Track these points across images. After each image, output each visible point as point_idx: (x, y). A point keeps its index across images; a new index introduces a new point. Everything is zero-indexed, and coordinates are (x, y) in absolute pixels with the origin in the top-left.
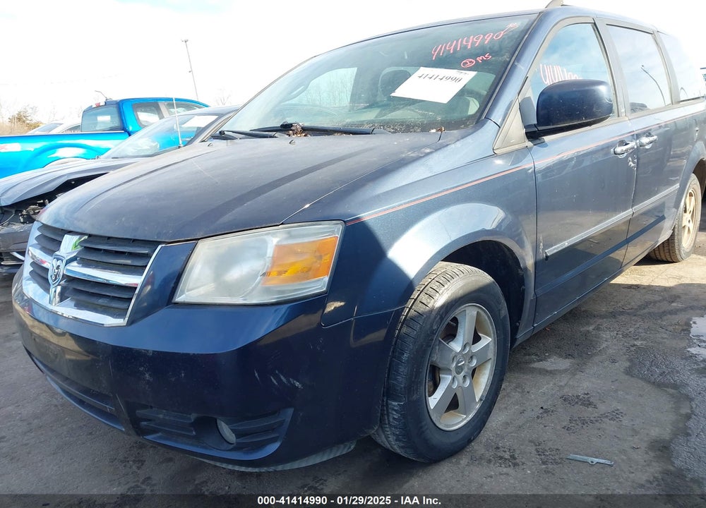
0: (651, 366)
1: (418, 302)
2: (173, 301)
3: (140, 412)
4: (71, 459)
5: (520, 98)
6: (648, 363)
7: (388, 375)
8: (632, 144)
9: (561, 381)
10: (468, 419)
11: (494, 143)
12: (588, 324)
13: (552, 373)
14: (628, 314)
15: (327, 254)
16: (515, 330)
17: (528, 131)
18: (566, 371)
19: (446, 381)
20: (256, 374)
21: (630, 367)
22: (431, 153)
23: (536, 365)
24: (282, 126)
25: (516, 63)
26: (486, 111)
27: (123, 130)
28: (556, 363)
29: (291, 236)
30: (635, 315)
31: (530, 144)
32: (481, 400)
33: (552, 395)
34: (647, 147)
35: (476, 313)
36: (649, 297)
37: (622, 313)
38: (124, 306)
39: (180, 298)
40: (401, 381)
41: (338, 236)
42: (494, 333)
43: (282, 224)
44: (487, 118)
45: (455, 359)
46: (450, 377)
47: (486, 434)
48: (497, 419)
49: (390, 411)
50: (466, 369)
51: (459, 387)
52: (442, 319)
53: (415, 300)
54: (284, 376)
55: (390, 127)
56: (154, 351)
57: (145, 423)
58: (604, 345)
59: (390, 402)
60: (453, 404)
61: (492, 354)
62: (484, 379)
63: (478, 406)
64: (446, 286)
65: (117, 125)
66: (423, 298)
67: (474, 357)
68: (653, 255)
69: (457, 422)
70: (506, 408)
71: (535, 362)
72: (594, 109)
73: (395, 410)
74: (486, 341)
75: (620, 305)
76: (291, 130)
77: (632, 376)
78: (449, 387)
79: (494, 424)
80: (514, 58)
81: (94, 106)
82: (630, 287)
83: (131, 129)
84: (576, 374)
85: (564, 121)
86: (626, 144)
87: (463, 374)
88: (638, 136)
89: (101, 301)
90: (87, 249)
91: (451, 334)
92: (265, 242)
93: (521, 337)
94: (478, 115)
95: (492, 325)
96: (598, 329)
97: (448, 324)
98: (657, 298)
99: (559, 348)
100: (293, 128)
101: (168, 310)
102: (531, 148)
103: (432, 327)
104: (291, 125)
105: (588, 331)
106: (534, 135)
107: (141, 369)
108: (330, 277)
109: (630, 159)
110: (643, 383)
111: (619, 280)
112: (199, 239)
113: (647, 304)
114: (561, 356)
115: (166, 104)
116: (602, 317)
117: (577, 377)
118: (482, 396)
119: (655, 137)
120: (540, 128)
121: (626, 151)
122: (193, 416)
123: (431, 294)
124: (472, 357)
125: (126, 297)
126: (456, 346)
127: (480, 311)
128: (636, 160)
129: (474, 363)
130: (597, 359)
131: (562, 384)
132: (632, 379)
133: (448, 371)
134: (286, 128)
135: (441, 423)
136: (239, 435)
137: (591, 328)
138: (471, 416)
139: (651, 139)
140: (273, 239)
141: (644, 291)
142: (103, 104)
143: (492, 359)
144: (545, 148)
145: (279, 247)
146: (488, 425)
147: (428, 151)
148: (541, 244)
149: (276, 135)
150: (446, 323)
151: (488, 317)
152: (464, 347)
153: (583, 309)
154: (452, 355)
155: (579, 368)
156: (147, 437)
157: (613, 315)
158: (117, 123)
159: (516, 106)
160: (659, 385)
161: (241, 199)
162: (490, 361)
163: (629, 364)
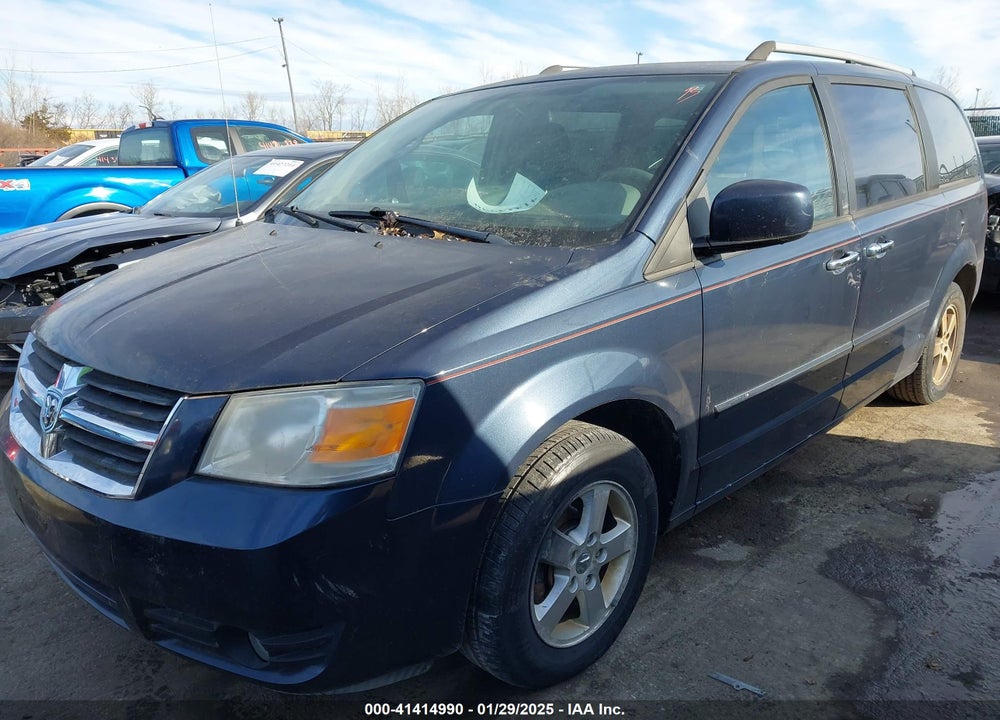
0: (855, 563)
1: (525, 481)
2: (196, 472)
3: (148, 612)
4: (67, 653)
5: (689, 201)
6: (852, 558)
7: (480, 579)
8: (853, 255)
9: (730, 579)
10: (592, 631)
11: (645, 265)
12: (784, 493)
13: (721, 566)
14: (842, 481)
15: (398, 423)
16: (666, 511)
17: (698, 246)
18: (741, 562)
19: (562, 581)
20: (296, 580)
21: (827, 563)
22: (554, 282)
23: (703, 552)
24: (372, 212)
25: (688, 151)
26: (638, 221)
27: (176, 164)
28: (731, 551)
29: (351, 397)
30: (850, 484)
31: (698, 264)
32: (612, 605)
33: (716, 599)
34: (878, 257)
35: (608, 492)
36: (874, 457)
37: (834, 479)
38: (135, 472)
39: (205, 468)
40: (495, 586)
41: (415, 397)
42: (634, 516)
43: (340, 381)
44: (639, 231)
45: (576, 555)
46: (567, 579)
47: (617, 652)
48: (636, 629)
49: (480, 624)
50: (592, 566)
51: (579, 591)
52: (556, 505)
53: (523, 478)
54: (332, 582)
55: (512, 231)
56: (166, 538)
57: (156, 626)
58: (799, 528)
59: (480, 613)
60: (572, 612)
61: (630, 545)
62: (619, 578)
63: (607, 615)
64: (565, 461)
65: (168, 157)
66: (533, 476)
67: (604, 550)
68: (892, 393)
69: (576, 635)
70: (650, 614)
71: (701, 547)
72: (787, 224)
73: (486, 625)
74: (623, 527)
75: (833, 466)
76: (383, 220)
77: (827, 577)
78: (565, 592)
79: (629, 637)
80: (686, 142)
81: (138, 127)
82: (853, 440)
83: (187, 163)
84: (753, 570)
85: (745, 236)
86: (846, 255)
87: (586, 573)
88: (865, 241)
89: (105, 461)
90: (91, 389)
91: (573, 520)
92: (316, 405)
93: (675, 519)
94: (628, 224)
95: (632, 507)
96: (797, 502)
97: (568, 509)
98: (886, 458)
99: (738, 528)
100: (385, 217)
101: (189, 483)
102: (701, 269)
103: (541, 517)
104: (384, 213)
105: (782, 504)
106: (705, 251)
107: (151, 559)
108: (401, 454)
109: (851, 275)
110: (837, 587)
111: (840, 429)
112: (231, 393)
113: (871, 467)
114: (737, 541)
115: (238, 129)
116: (805, 484)
117: (754, 573)
118: (614, 600)
119: (891, 243)
120: (714, 244)
121: (845, 264)
122: (216, 625)
123: (543, 471)
124: (601, 550)
125: (137, 460)
126: (578, 538)
127: (615, 489)
128: (859, 276)
129: (604, 558)
130: (784, 548)
131: (732, 582)
132: (826, 580)
133: (566, 571)
134: (376, 216)
135: (551, 638)
136: (273, 652)
137: (786, 500)
138: (596, 628)
139: (884, 246)
140: (327, 400)
141: (871, 446)
142: (149, 125)
143: (631, 552)
144: (720, 269)
145: (333, 413)
146: (622, 638)
147: (551, 279)
148: (709, 398)
149: (362, 228)
150: (565, 508)
151: (627, 496)
152: (590, 537)
153: (782, 470)
154: (573, 548)
155: (758, 561)
156: (159, 643)
157: (821, 482)
158: (167, 155)
159: (683, 211)
160: (860, 592)
161: (293, 338)
162: (628, 555)
163: (826, 558)
